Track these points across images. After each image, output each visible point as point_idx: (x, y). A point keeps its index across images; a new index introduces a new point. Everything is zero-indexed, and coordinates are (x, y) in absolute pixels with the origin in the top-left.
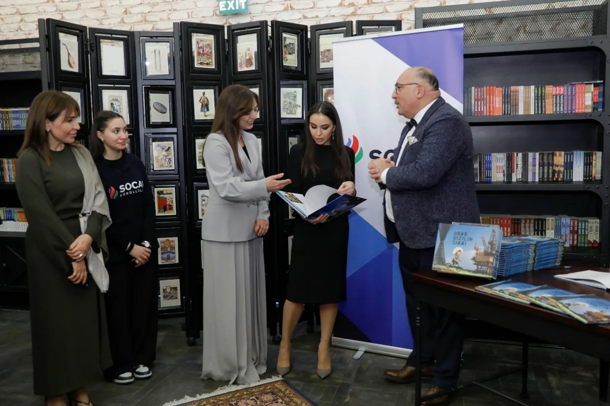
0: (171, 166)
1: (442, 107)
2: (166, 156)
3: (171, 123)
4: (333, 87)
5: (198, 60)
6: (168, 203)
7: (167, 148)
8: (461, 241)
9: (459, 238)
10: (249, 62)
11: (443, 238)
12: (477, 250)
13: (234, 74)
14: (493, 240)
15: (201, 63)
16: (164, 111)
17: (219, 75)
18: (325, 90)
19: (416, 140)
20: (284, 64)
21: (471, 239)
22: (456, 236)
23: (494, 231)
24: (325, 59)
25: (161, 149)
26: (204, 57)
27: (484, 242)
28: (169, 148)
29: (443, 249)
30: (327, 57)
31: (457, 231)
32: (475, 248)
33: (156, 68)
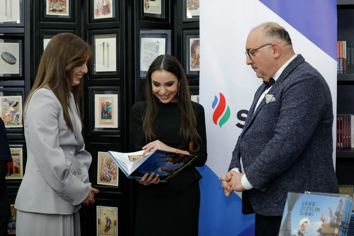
0: (18, 124)
1: (301, 65)
2: (13, 112)
3: (21, 75)
4: (199, 37)
5: (50, 7)
6: (14, 165)
7: (15, 103)
8: (308, 212)
9: (306, 208)
10: (106, 9)
11: (290, 209)
12: (323, 221)
13: (90, 22)
14: (340, 211)
15: (54, 10)
16: (14, 61)
17: (72, 23)
18: (192, 41)
19: (274, 99)
20: (145, 12)
21: (318, 210)
22: (304, 206)
23: (341, 201)
24: (192, 6)
25: (8, 104)
26: (56, 4)
27: (331, 212)
28: (17, 103)
29: (290, 220)
30: (195, 3)
31: (305, 201)
32: (322, 219)
33: (6, 15)
